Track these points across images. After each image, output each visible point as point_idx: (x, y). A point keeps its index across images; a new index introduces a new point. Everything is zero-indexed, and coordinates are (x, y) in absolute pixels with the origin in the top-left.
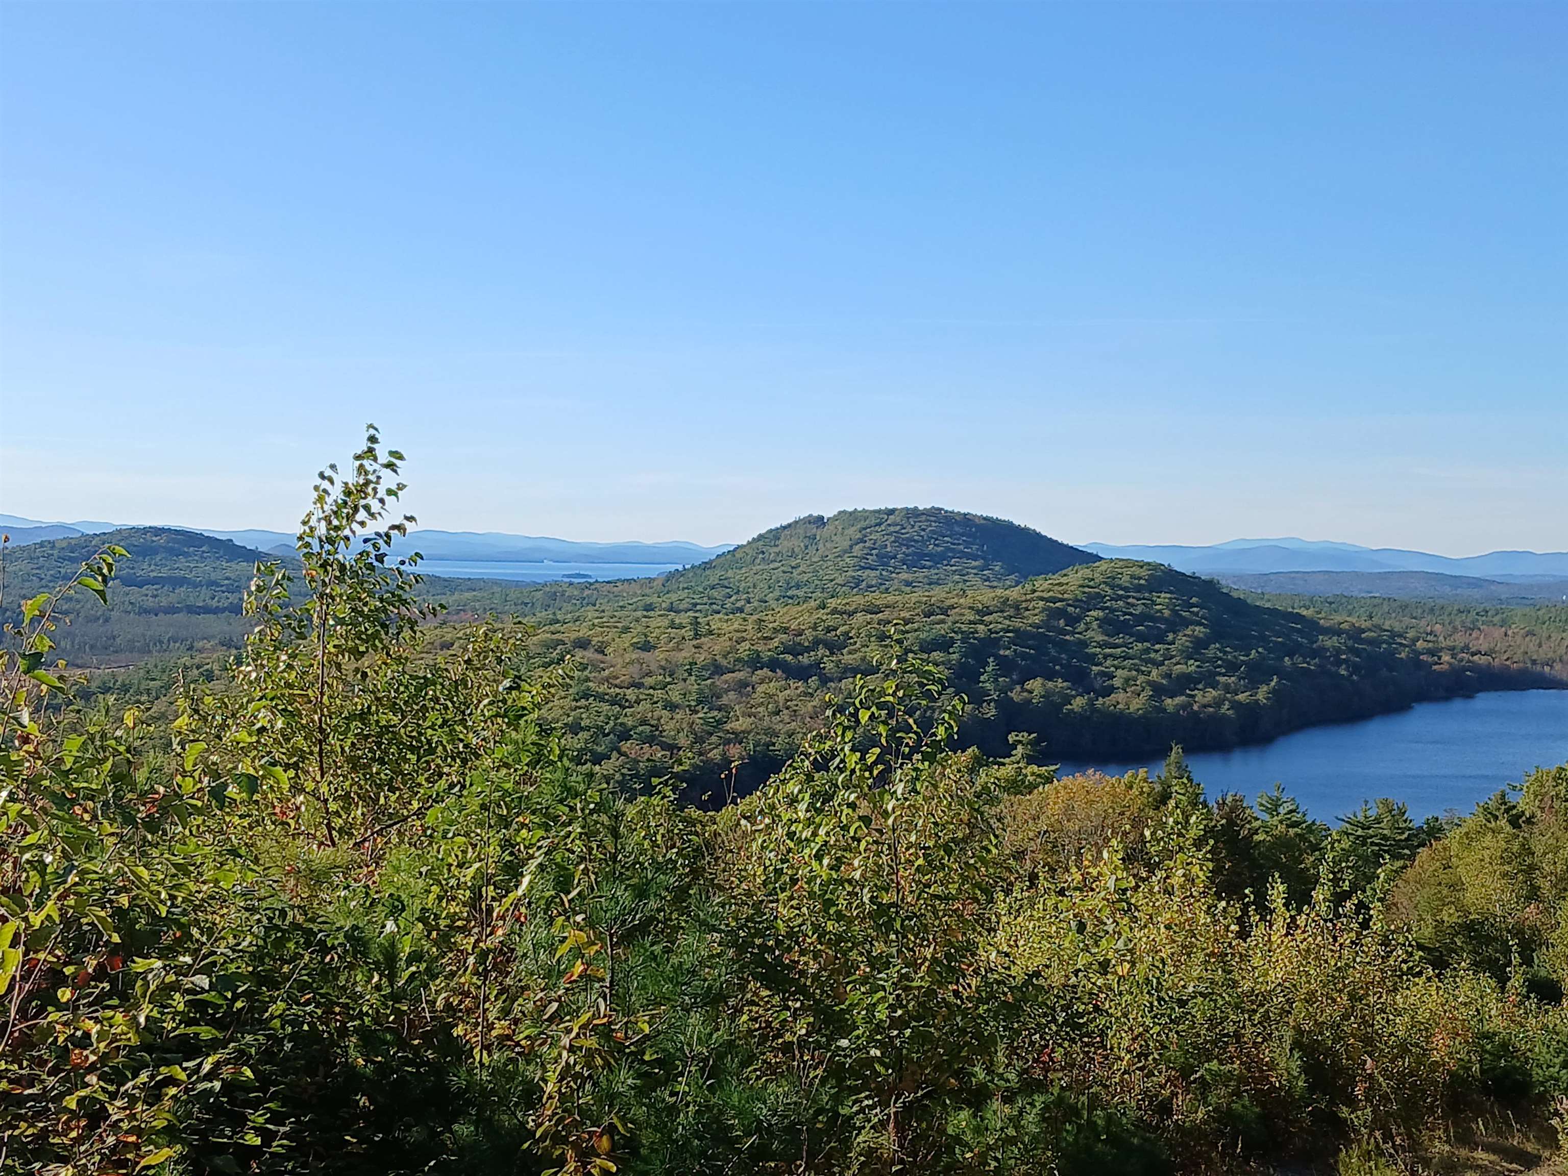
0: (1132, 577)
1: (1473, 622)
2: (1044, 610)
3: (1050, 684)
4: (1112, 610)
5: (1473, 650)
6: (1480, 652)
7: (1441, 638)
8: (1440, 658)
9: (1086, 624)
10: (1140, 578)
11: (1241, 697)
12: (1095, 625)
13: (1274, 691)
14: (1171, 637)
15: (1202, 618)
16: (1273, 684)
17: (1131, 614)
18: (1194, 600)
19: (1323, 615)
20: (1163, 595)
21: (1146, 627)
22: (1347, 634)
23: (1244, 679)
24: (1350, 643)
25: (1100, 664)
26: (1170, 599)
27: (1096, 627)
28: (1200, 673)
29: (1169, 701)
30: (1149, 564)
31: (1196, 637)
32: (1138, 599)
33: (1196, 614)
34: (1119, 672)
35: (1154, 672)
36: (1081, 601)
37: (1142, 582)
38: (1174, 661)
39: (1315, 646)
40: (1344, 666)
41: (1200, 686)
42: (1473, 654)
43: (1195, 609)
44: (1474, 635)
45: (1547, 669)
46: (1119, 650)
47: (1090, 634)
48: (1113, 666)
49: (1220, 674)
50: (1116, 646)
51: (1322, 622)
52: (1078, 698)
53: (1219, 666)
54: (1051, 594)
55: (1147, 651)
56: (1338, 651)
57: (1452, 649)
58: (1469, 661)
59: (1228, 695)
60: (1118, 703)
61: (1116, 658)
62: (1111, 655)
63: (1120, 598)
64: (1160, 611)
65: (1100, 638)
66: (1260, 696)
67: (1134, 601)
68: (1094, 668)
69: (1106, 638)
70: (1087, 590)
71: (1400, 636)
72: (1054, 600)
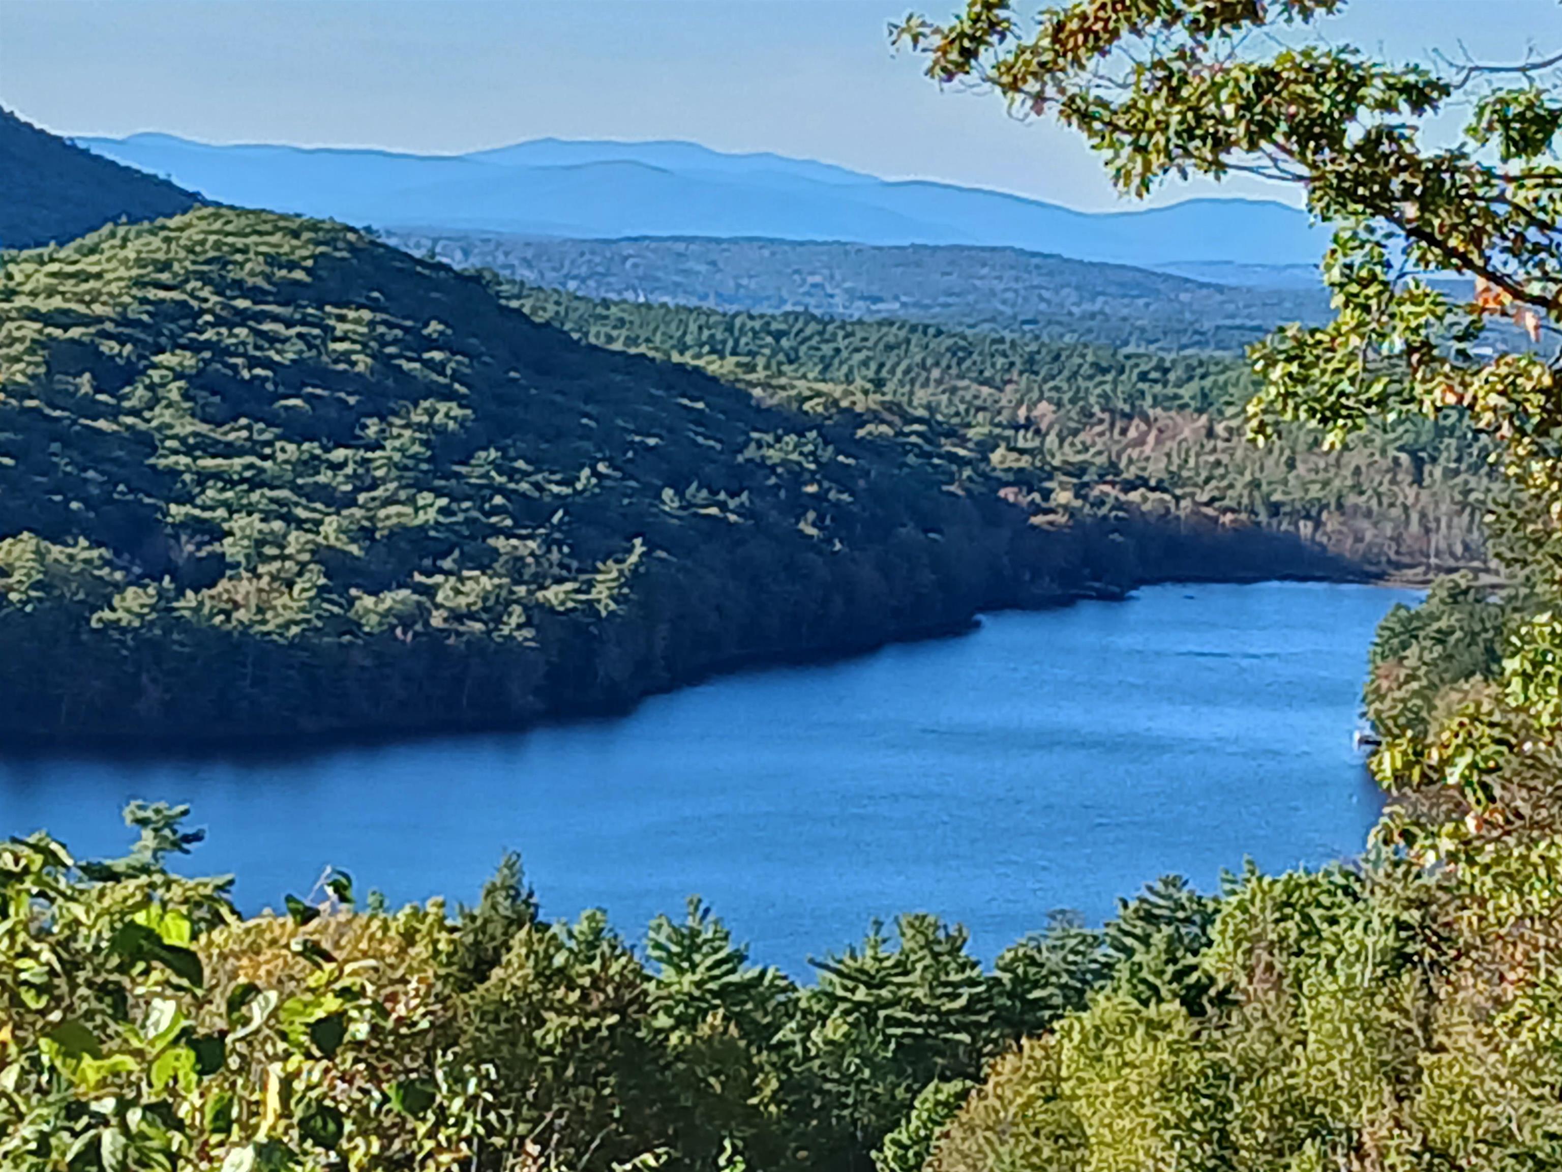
0: (272, 260)
1: (1129, 398)
2: (36, 345)
3: (56, 551)
4: (220, 351)
5: (1130, 474)
6: (1144, 482)
7: (1051, 440)
8: (1046, 494)
9: (151, 387)
10: (292, 266)
11: (553, 594)
12: (174, 391)
13: (634, 579)
14: (373, 428)
15: (455, 377)
16: (633, 559)
17: (268, 364)
18: (434, 327)
19: (760, 374)
20: (351, 314)
21: (310, 399)
22: (819, 428)
23: (560, 544)
24: (827, 454)
25: (187, 499)
26: (372, 324)
27: (175, 396)
28: (449, 527)
29: (369, 601)
30: (314, 226)
31: (441, 431)
32: (289, 324)
33: (439, 368)
34: (239, 522)
35: (330, 525)
36: (138, 323)
37: (299, 275)
38: (379, 492)
39: (740, 459)
40: (811, 515)
41: (447, 564)
42: (1129, 486)
43: (437, 355)
44: (1132, 433)
45: (1305, 528)
46: (237, 463)
47: (162, 415)
48: (225, 504)
49: (497, 531)
50: (230, 451)
51: (757, 392)
52: (131, 591)
53: (496, 510)
54: (57, 302)
55: (311, 464)
56: (797, 476)
57: (1080, 470)
58: (1119, 505)
59: (521, 590)
60: (237, 606)
61: (231, 484)
62: (217, 475)
63: (242, 317)
64: (345, 357)
65: (188, 427)
66: (601, 593)
67: (279, 328)
68: (173, 508)
69: (203, 428)
70: (153, 294)
71: (951, 433)
72: (62, 318)
